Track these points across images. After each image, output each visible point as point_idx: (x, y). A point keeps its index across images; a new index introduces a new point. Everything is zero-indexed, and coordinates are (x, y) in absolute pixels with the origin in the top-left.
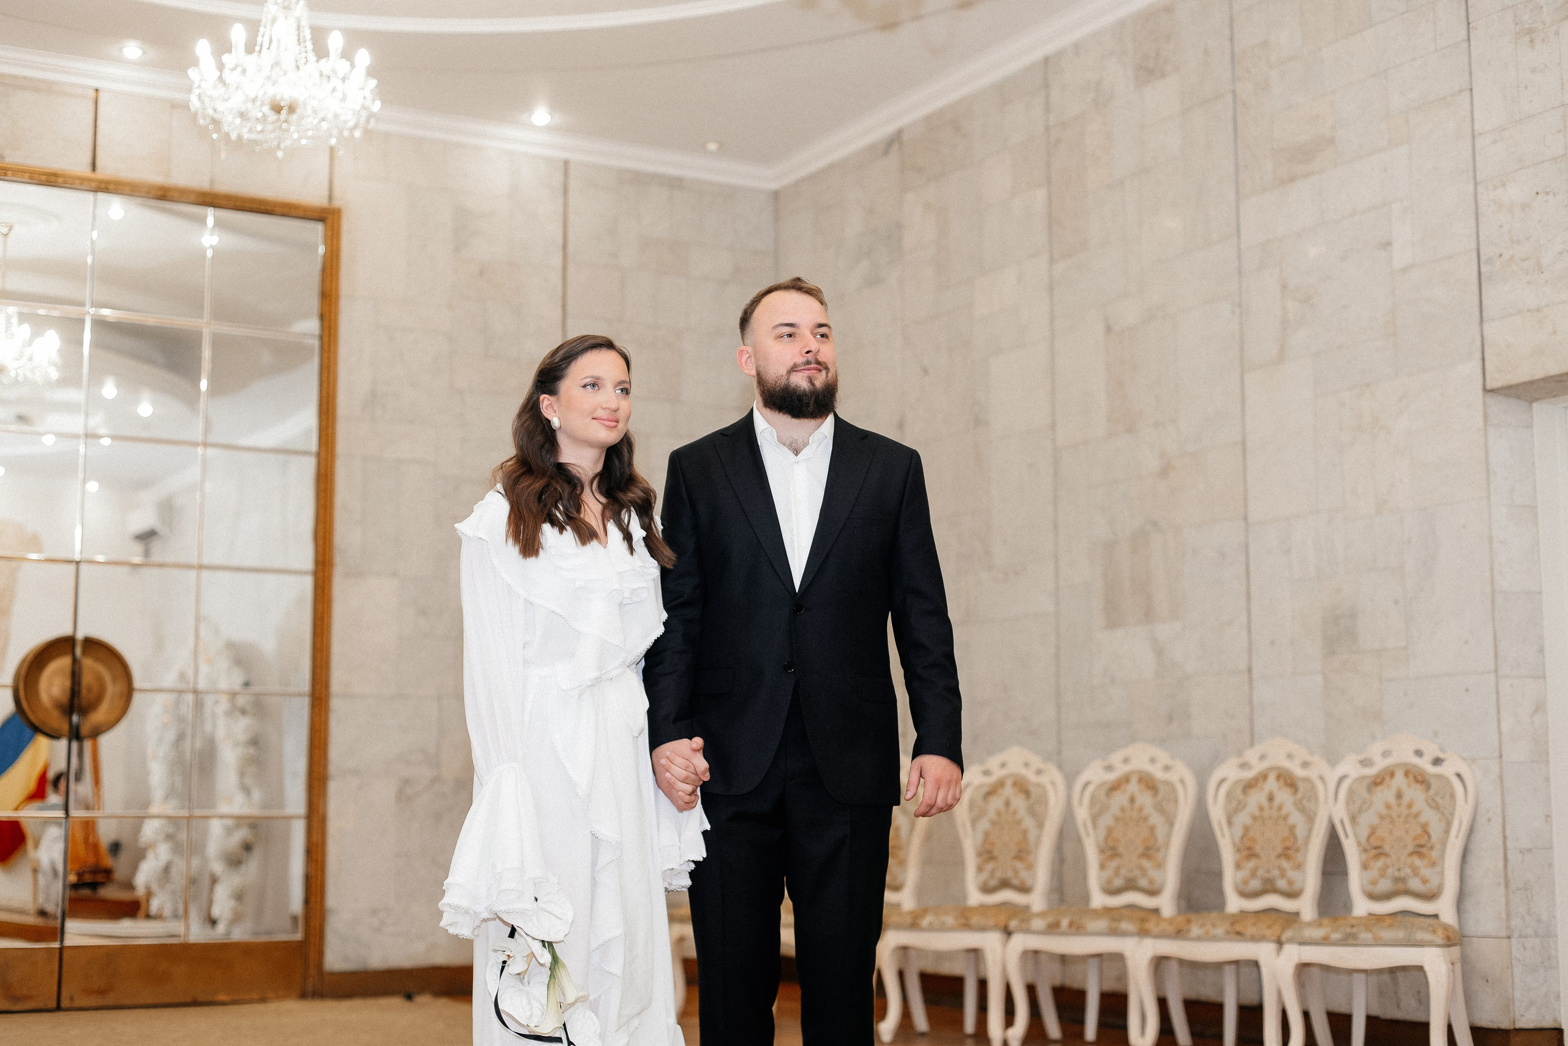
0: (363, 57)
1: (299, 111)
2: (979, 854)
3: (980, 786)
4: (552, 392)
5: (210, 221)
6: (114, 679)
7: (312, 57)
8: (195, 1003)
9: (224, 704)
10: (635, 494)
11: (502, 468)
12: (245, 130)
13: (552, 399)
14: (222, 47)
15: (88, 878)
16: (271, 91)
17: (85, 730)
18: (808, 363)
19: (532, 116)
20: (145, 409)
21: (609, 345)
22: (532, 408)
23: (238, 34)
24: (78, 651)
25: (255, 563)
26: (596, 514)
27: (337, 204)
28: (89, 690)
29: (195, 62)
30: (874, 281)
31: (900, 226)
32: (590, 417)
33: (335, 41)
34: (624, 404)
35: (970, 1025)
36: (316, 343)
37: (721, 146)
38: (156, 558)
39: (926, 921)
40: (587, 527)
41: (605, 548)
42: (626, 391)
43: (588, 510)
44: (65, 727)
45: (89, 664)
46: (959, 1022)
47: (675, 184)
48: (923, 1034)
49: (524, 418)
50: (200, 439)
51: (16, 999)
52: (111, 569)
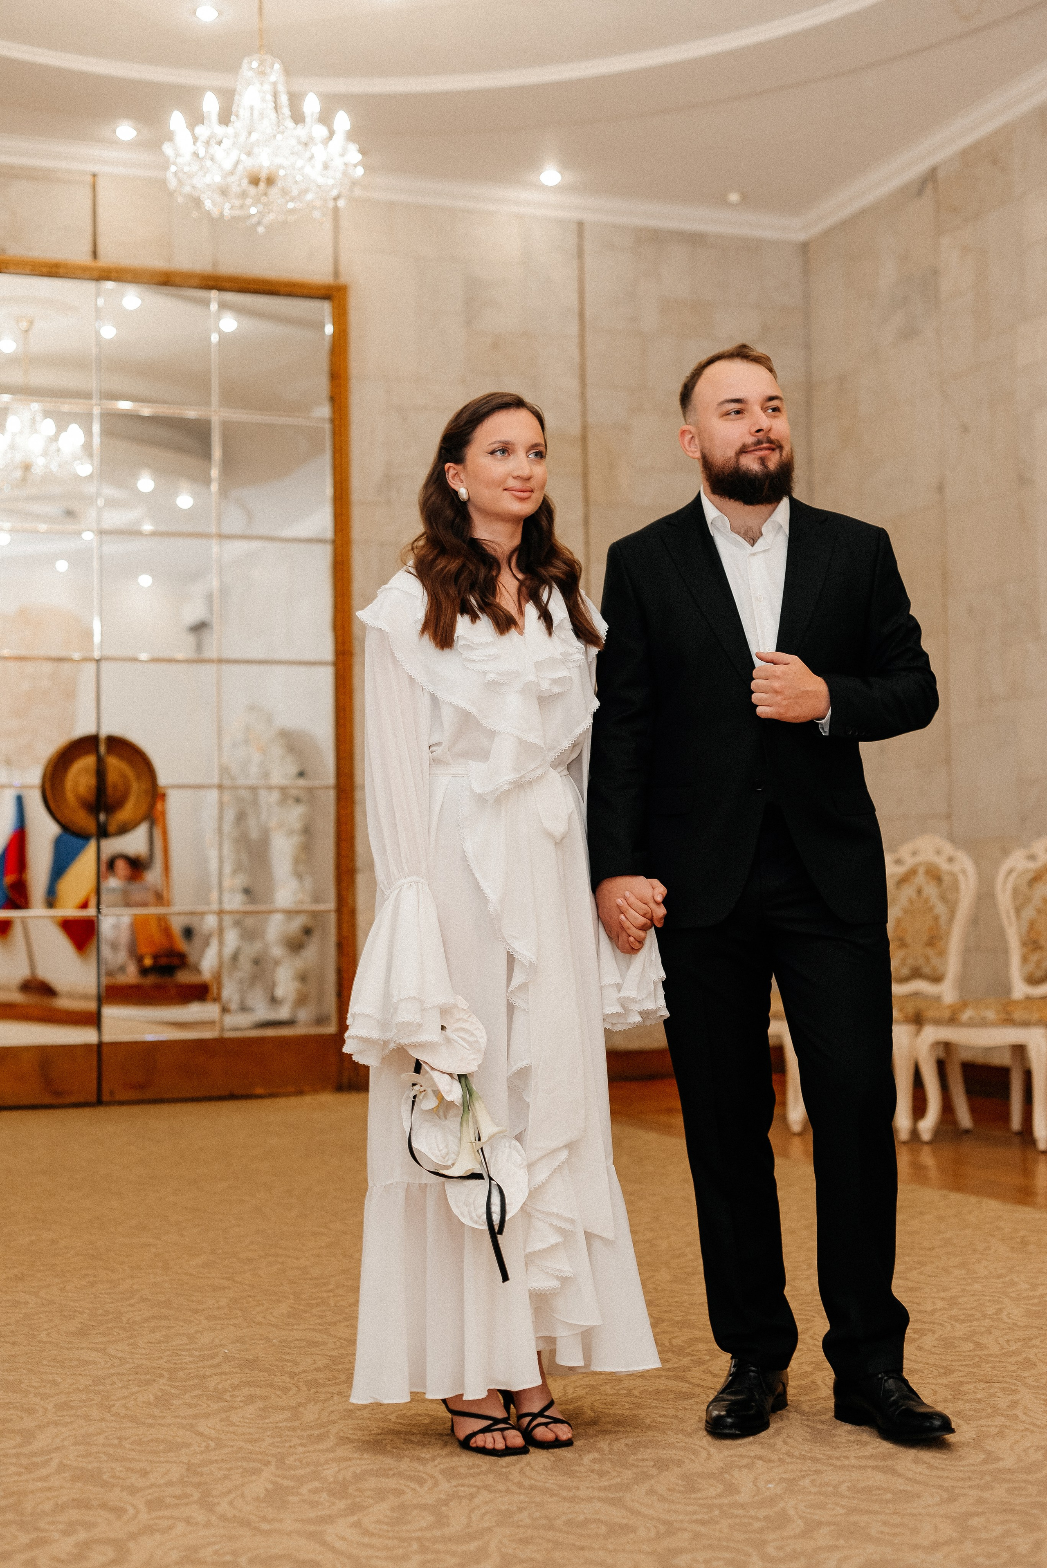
0: (343, 121)
1: (280, 183)
2: (1024, 944)
3: (1026, 871)
4: (459, 460)
5: (214, 307)
6: (138, 777)
7: (290, 124)
8: (232, 1097)
9: (275, 796)
10: (557, 569)
11: (413, 549)
12: (227, 206)
13: (459, 468)
14: (196, 118)
15: (163, 961)
16: (248, 163)
17: (112, 828)
18: (759, 442)
19: (541, 175)
20: (185, 501)
21: (518, 403)
22: (437, 480)
23: (210, 104)
24: (102, 749)
25: (261, 656)
26: (512, 595)
27: (344, 279)
28: (115, 787)
29: (169, 137)
30: (909, 333)
31: (936, 272)
32: (501, 489)
33: (312, 105)
34: (539, 470)
35: (1016, 1123)
36: (327, 427)
37: (745, 197)
38: (211, 652)
39: (966, 1015)
40: (503, 612)
41: (521, 633)
42: (540, 455)
43: (505, 593)
44: (92, 827)
45: (114, 763)
46: (1006, 1117)
47: (695, 240)
48: (967, 1132)
49: (431, 490)
50: (213, 530)
51: (57, 1093)
52: (152, 666)
